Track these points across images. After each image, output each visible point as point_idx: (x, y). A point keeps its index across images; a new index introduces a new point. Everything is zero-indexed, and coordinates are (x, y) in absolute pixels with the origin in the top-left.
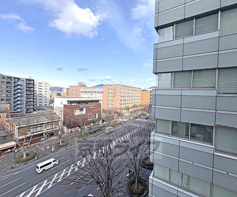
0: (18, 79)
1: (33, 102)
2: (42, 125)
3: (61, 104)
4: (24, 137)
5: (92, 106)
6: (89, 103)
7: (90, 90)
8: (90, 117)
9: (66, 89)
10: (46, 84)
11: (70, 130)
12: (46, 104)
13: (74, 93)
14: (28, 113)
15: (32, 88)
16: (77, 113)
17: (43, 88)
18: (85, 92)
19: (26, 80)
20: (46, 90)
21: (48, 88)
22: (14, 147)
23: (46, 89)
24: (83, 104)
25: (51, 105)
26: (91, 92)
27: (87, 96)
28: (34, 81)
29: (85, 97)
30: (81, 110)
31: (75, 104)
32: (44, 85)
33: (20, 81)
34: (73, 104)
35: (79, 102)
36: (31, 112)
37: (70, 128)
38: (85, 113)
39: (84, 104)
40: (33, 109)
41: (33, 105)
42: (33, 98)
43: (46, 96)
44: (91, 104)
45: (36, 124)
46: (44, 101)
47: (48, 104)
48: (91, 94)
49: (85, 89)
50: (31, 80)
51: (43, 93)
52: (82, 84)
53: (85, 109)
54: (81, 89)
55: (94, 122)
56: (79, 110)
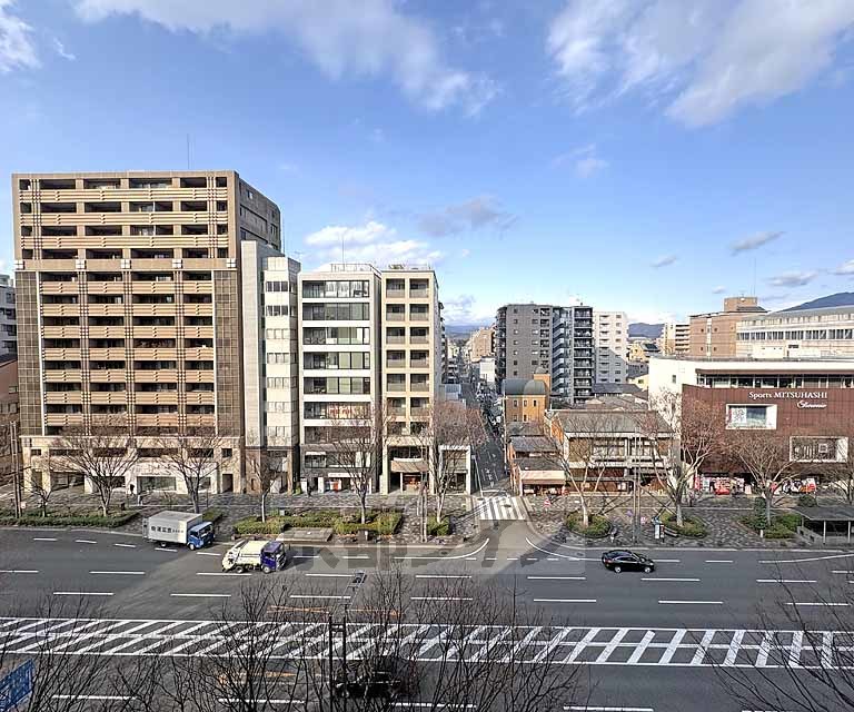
0: (561, 309)
1: (590, 370)
2: (621, 443)
3: (674, 381)
4: (582, 464)
5: (812, 401)
6: (793, 385)
7: (783, 327)
8: (797, 450)
9: (675, 328)
10: (619, 317)
11: (708, 480)
12: (618, 377)
13: (709, 341)
14: (579, 399)
15: (588, 333)
16: (739, 419)
17: (612, 328)
18: (761, 336)
19: (576, 310)
20: (618, 336)
21: (624, 328)
22: (560, 486)
23: (619, 332)
24: (763, 387)
25: (630, 382)
26: (794, 335)
27: (780, 354)
28: (591, 310)
29: (768, 356)
30: (754, 412)
31: (727, 385)
32: (612, 320)
33: (564, 315)
34: (718, 386)
35: (745, 378)
36: (585, 399)
37: (708, 475)
38: (775, 428)
39: (767, 387)
40: (590, 390)
41: (590, 380)
42: (590, 360)
43: (617, 352)
44: (806, 390)
45: (609, 435)
46: (612, 368)
47: (622, 377)
48: (794, 342)
49: (758, 323)
50: (586, 310)
51: (612, 345)
52: (742, 305)
53: (772, 411)
54: (738, 324)
55: (820, 478)
56: (745, 410)
